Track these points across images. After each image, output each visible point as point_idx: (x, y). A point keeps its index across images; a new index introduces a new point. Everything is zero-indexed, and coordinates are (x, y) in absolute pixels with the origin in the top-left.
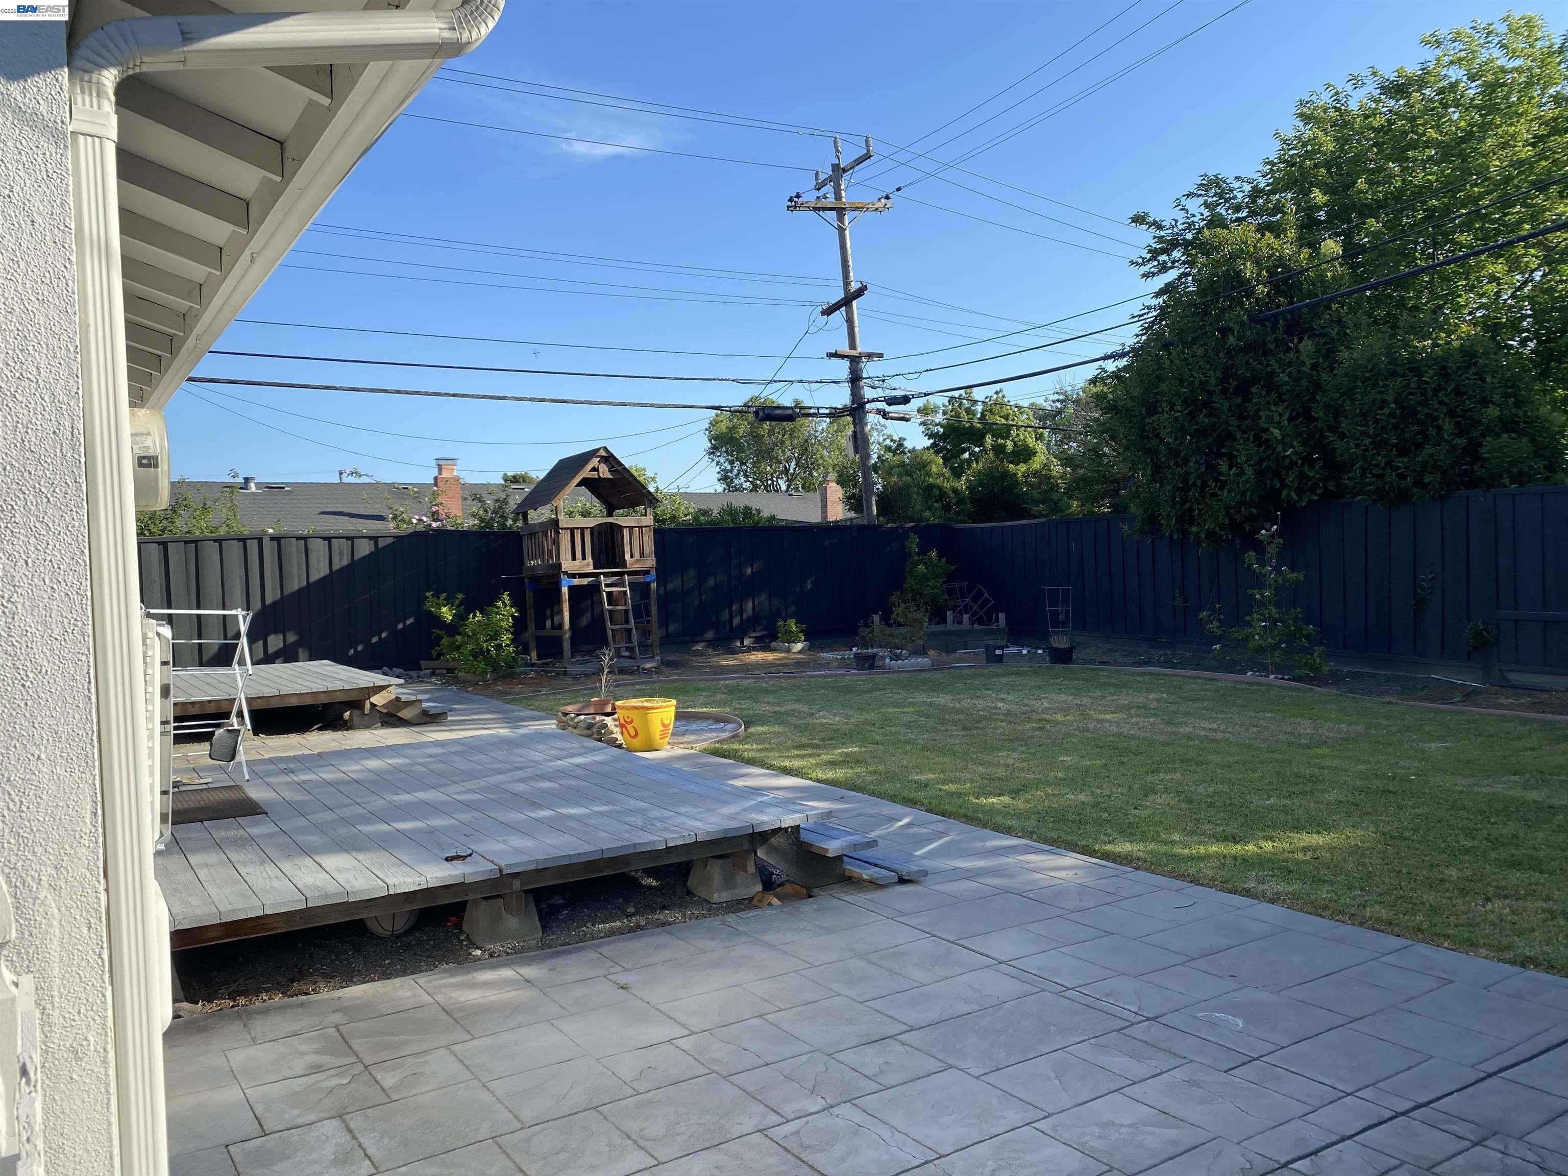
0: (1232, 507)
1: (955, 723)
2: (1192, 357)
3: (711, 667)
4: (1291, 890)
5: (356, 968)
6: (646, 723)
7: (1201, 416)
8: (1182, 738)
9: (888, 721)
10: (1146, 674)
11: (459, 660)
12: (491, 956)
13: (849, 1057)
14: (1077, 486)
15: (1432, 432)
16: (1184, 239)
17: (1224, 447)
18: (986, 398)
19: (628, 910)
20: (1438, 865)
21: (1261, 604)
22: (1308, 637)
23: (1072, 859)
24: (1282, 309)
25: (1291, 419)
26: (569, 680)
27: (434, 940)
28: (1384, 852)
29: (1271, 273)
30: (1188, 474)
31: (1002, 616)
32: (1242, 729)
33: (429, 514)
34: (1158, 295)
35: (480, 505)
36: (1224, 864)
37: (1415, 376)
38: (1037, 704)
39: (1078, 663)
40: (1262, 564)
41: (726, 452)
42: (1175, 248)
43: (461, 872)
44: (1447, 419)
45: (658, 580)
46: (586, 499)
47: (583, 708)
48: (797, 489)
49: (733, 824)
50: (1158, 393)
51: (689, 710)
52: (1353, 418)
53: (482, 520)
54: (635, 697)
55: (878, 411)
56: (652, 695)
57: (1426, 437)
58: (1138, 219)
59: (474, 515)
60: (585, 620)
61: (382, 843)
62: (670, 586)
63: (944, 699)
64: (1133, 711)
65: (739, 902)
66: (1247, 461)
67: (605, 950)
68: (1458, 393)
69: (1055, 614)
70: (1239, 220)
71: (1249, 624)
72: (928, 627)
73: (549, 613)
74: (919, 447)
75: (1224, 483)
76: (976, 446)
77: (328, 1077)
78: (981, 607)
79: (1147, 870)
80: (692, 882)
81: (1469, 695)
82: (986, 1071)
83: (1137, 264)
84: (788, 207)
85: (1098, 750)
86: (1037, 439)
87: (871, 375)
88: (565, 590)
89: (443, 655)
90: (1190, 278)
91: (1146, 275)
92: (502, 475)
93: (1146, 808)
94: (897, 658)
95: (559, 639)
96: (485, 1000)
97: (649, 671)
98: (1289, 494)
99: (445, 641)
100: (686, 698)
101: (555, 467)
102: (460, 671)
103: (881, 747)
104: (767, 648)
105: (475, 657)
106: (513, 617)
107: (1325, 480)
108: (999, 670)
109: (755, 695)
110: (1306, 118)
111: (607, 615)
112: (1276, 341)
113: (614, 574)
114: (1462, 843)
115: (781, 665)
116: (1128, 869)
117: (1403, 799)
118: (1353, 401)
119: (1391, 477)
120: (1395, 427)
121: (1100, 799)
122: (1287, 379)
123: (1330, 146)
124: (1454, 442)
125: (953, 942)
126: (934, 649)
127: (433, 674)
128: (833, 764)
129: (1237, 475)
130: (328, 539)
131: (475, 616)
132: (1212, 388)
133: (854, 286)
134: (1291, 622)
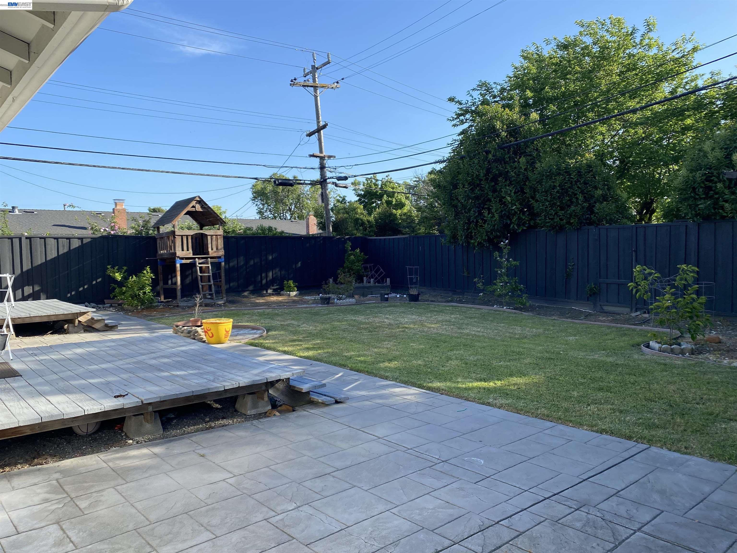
0: (489, 232)
1: (365, 329)
2: (473, 163)
3: (251, 303)
4: (507, 402)
5: (68, 451)
6: (217, 330)
7: (476, 190)
8: (465, 335)
9: (334, 328)
10: (450, 306)
11: (124, 299)
12: (137, 443)
13: (308, 484)
14: (423, 220)
15: (574, 200)
16: (471, 110)
17: (486, 205)
18: (383, 179)
19: (206, 420)
20: (569, 390)
21: (501, 275)
22: (520, 290)
23: (414, 390)
24: (512, 143)
25: (515, 193)
26: (180, 310)
27: (108, 436)
28: (547, 385)
29: (508, 127)
30: (470, 216)
31: (388, 280)
32: (491, 331)
33: (110, 227)
34: (459, 135)
35: (135, 223)
36: (479, 392)
37: (567, 175)
38: (402, 320)
39: (421, 302)
40: (501, 257)
41: (261, 200)
42: (467, 113)
43: (122, 403)
44: (580, 195)
45: (225, 261)
46: (189, 221)
47: (186, 323)
48: (295, 219)
49: (258, 378)
50: (458, 180)
51: (240, 324)
52: (542, 193)
53: (137, 231)
54: (213, 318)
55: (333, 183)
56: (221, 317)
57: (572, 203)
58: (451, 100)
59: (133, 228)
60: (188, 281)
61: (82, 390)
62: (231, 264)
63: (361, 318)
64: (444, 323)
65: (260, 414)
66: (496, 211)
67: (194, 439)
68: (585, 183)
69: (411, 279)
70: (495, 102)
71: (495, 284)
72: (354, 284)
73: (170, 277)
74: (353, 201)
75: (486, 221)
76: (379, 200)
77: (52, 505)
78: (379, 276)
79: (446, 395)
80: (237, 406)
81: (587, 316)
82: (370, 487)
83: (450, 120)
84: (291, 84)
85: (428, 341)
86: (406, 199)
87: (330, 166)
88: (178, 266)
89: (116, 297)
90: (473, 127)
91: (454, 125)
92: (148, 208)
93: (447, 366)
94: (340, 299)
95: (175, 290)
96: (133, 464)
97: (220, 305)
98: (513, 226)
99: (117, 290)
100: (238, 318)
101: (174, 205)
102: (125, 305)
103: (331, 341)
104: (279, 294)
105: (132, 298)
106: (152, 278)
107: (529, 221)
108: (387, 305)
109: (271, 316)
110: (525, 58)
111: (199, 278)
112: (509, 157)
113: (203, 258)
114: (580, 381)
115: (286, 302)
116: (438, 394)
117: (557, 362)
118: (542, 185)
119: (557, 219)
120: (559, 197)
121: (427, 363)
122: (514, 175)
123: (534, 71)
124: (583, 205)
125: (359, 430)
126: (357, 295)
127: (111, 306)
128: (308, 349)
129: (492, 217)
130: (57, 239)
131: (132, 278)
132: (482, 178)
133: (322, 124)
134: (513, 283)
